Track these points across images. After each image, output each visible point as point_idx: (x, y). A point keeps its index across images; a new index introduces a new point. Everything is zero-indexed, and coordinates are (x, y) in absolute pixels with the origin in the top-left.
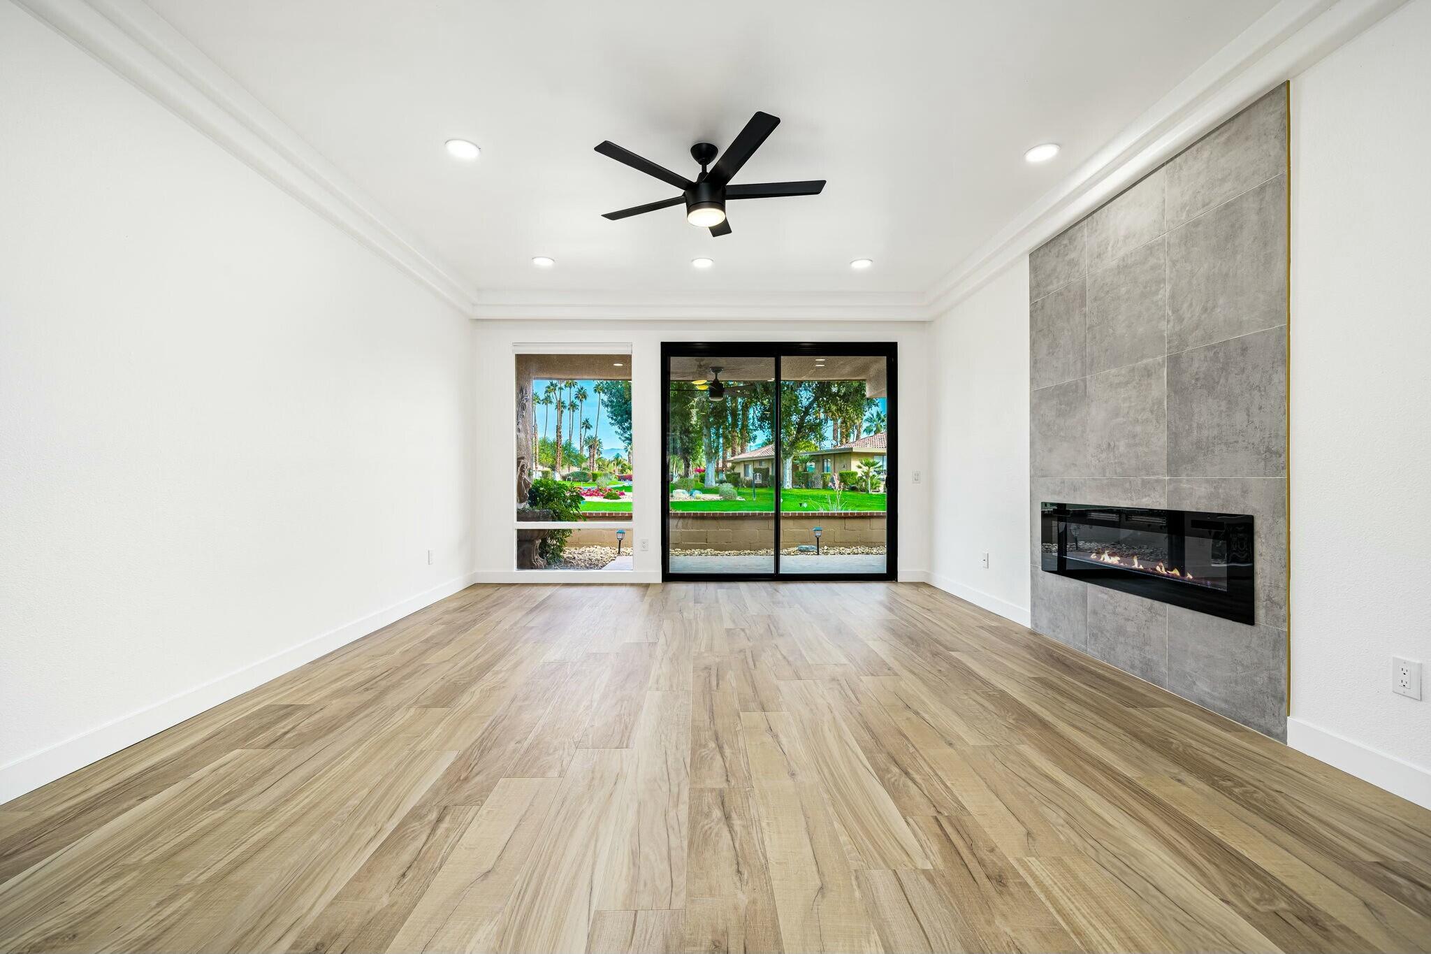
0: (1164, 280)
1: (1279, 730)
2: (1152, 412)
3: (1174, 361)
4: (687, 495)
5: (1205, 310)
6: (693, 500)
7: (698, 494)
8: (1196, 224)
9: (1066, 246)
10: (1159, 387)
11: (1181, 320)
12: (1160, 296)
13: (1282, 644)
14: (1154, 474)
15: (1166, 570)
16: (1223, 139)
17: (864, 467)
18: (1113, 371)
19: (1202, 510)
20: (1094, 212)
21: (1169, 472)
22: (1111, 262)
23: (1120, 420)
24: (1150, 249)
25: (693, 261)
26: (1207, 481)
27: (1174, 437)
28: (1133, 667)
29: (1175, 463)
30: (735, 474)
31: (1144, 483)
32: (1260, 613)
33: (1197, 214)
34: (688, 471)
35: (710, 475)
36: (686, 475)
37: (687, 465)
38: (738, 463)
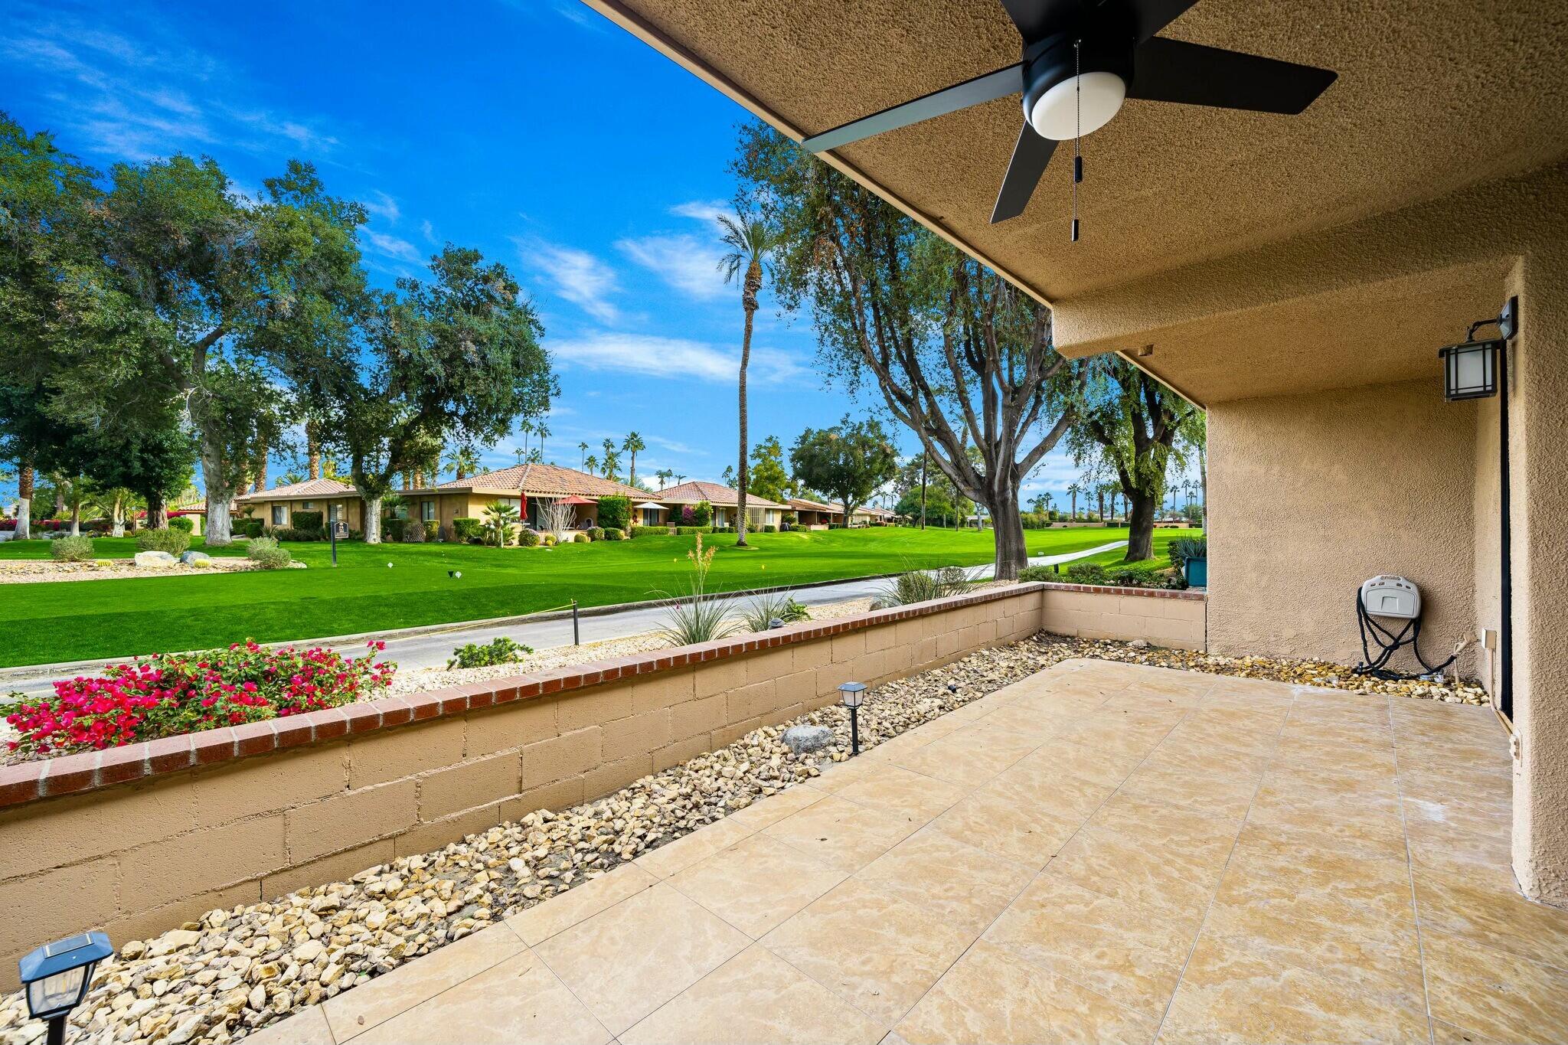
4: (172, 562)
6: (188, 569)
30: (254, 521)
34: (158, 515)
35: (219, 524)
36: (153, 523)
37: (155, 506)
38: (261, 504)
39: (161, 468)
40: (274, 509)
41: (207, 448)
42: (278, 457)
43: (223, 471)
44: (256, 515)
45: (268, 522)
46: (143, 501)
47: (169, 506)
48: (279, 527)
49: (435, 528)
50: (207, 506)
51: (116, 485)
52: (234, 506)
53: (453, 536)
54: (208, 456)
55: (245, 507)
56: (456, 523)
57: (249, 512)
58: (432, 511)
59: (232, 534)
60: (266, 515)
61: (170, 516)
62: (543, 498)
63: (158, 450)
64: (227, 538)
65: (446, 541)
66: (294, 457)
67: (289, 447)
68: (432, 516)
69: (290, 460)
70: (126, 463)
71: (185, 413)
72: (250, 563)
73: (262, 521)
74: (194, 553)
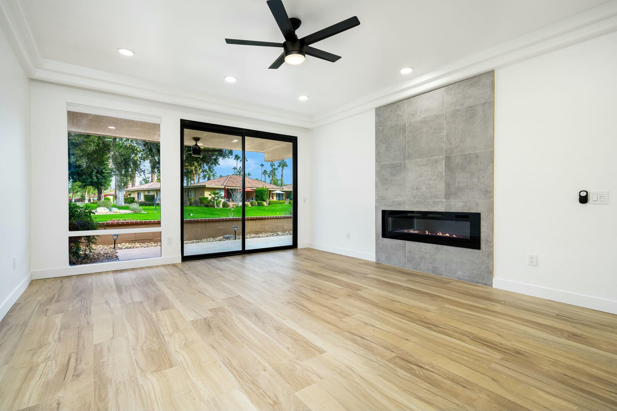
0: (443, 129)
1: (490, 283)
2: (438, 176)
3: (448, 159)
4: (108, 210)
5: (461, 141)
6: (112, 213)
7: (115, 210)
8: (458, 111)
9: (396, 108)
10: (441, 167)
11: (451, 144)
12: (441, 134)
13: (490, 255)
14: (439, 199)
15: (442, 234)
16: (469, 83)
17: (212, 195)
18: (419, 160)
19: (460, 211)
20: (410, 98)
21: (446, 198)
22: (418, 118)
23: (423, 178)
24: (437, 117)
25: (225, 77)
26: (462, 201)
27: (448, 185)
28: (428, 270)
29: (448, 195)
30: (131, 198)
31: (434, 202)
32: (483, 245)
33: (459, 107)
34: (101, 196)
35: (121, 199)
36: (99, 198)
37: (100, 193)
38: (134, 192)
39: (102, 179)
40: (138, 193)
41: (117, 173)
42: (139, 175)
43: (121, 181)
44: (132, 196)
45: (136, 199)
46: (96, 191)
47: (104, 192)
48: (140, 201)
49: (193, 200)
50: (116, 192)
51: (89, 185)
52: (125, 193)
53: (199, 204)
54: (117, 175)
55: (128, 193)
56: (200, 199)
57: (130, 195)
58: (192, 194)
59: (125, 203)
60: (135, 195)
61: (105, 196)
62: (233, 189)
63: (101, 173)
64: (123, 204)
65: (197, 205)
66: (144, 175)
67: (143, 171)
68: (192, 196)
69: (143, 176)
70: (91, 178)
71: (111, 161)
72: (131, 212)
73: (134, 198)
74: (114, 208)
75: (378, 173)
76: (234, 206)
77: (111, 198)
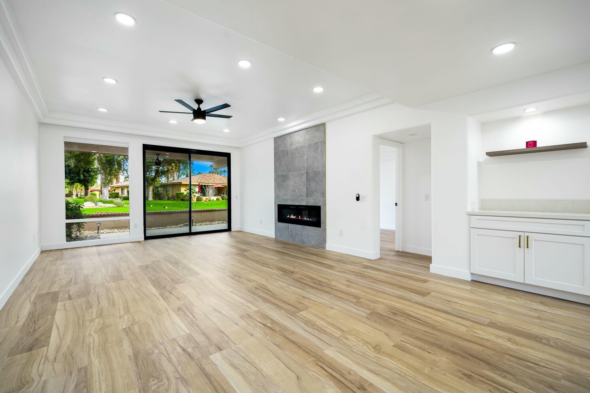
0: (305, 155)
1: (324, 247)
2: (303, 183)
3: (307, 173)
4: (94, 204)
5: (312, 163)
6: (98, 207)
7: (100, 204)
8: (311, 144)
9: (283, 139)
10: (304, 179)
11: (308, 164)
12: (304, 158)
13: (325, 230)
14: (303, 197)
15: (306, 218)
16: (315, 129)
18: (295, 173)
19: (312, 205)
20: (290, 134)
21: (306, 197)
22: (294, 147)
23: (296, 185)
24: (302, 147)
25: (169, 121)
26: (313, 199)
27: (307, 189)
28: (299, 242)
29: (308, 195)
30: (116, 193)
31: (302, 199)
32: (322, 225)
33: (311, 143)
34: (88, 192)
35: (105, 194)
36: (86, 194)
37: (87, 189)
38: (118, 188)
39: (89, 177)
40: (122, 190)
41: (102, 171)
42: (122, 173)
43: (106, 179)
44: (116, 191)
45: (120, 194)
46: (83, 188)
47: (91, 188)
48: (124, 196)
49: (170, 195)
50: (101, 188)
51: (76, 182)
52: (110, 188)
53: (176, 198)
54: (102, 174)
55: (113, 189)
56: (177, 194)
57: (114, 190)
58: (170, 189)
59: (109, 198)
60: (119, 191)
61: (91, 191)
63: (88, 171)
64: (108, 198)
65: (174, 200)
66: (127, 173)
67: (126, 170)
68: (170, 191)
69: (125, 174)
70: (79, 176)
71: (96, 162)
72: (115, 205)
73: (118, 193)
74: (99, 202)
75: (275, 180)
76: (207, 200)
77: (97, 193)
